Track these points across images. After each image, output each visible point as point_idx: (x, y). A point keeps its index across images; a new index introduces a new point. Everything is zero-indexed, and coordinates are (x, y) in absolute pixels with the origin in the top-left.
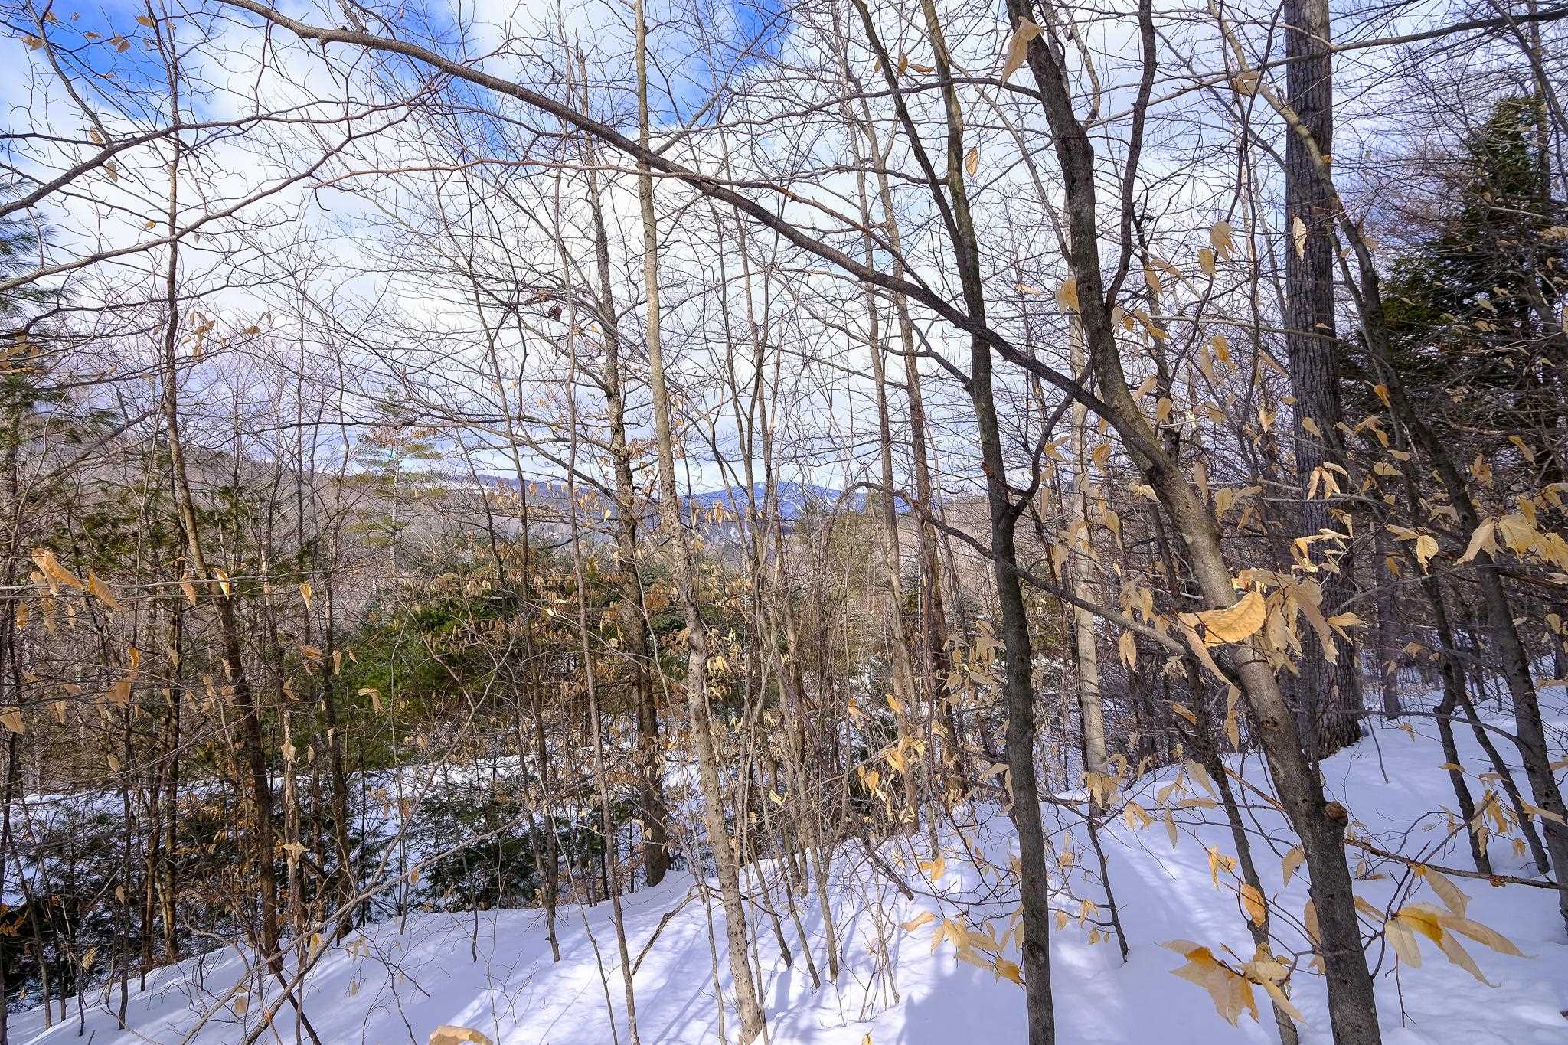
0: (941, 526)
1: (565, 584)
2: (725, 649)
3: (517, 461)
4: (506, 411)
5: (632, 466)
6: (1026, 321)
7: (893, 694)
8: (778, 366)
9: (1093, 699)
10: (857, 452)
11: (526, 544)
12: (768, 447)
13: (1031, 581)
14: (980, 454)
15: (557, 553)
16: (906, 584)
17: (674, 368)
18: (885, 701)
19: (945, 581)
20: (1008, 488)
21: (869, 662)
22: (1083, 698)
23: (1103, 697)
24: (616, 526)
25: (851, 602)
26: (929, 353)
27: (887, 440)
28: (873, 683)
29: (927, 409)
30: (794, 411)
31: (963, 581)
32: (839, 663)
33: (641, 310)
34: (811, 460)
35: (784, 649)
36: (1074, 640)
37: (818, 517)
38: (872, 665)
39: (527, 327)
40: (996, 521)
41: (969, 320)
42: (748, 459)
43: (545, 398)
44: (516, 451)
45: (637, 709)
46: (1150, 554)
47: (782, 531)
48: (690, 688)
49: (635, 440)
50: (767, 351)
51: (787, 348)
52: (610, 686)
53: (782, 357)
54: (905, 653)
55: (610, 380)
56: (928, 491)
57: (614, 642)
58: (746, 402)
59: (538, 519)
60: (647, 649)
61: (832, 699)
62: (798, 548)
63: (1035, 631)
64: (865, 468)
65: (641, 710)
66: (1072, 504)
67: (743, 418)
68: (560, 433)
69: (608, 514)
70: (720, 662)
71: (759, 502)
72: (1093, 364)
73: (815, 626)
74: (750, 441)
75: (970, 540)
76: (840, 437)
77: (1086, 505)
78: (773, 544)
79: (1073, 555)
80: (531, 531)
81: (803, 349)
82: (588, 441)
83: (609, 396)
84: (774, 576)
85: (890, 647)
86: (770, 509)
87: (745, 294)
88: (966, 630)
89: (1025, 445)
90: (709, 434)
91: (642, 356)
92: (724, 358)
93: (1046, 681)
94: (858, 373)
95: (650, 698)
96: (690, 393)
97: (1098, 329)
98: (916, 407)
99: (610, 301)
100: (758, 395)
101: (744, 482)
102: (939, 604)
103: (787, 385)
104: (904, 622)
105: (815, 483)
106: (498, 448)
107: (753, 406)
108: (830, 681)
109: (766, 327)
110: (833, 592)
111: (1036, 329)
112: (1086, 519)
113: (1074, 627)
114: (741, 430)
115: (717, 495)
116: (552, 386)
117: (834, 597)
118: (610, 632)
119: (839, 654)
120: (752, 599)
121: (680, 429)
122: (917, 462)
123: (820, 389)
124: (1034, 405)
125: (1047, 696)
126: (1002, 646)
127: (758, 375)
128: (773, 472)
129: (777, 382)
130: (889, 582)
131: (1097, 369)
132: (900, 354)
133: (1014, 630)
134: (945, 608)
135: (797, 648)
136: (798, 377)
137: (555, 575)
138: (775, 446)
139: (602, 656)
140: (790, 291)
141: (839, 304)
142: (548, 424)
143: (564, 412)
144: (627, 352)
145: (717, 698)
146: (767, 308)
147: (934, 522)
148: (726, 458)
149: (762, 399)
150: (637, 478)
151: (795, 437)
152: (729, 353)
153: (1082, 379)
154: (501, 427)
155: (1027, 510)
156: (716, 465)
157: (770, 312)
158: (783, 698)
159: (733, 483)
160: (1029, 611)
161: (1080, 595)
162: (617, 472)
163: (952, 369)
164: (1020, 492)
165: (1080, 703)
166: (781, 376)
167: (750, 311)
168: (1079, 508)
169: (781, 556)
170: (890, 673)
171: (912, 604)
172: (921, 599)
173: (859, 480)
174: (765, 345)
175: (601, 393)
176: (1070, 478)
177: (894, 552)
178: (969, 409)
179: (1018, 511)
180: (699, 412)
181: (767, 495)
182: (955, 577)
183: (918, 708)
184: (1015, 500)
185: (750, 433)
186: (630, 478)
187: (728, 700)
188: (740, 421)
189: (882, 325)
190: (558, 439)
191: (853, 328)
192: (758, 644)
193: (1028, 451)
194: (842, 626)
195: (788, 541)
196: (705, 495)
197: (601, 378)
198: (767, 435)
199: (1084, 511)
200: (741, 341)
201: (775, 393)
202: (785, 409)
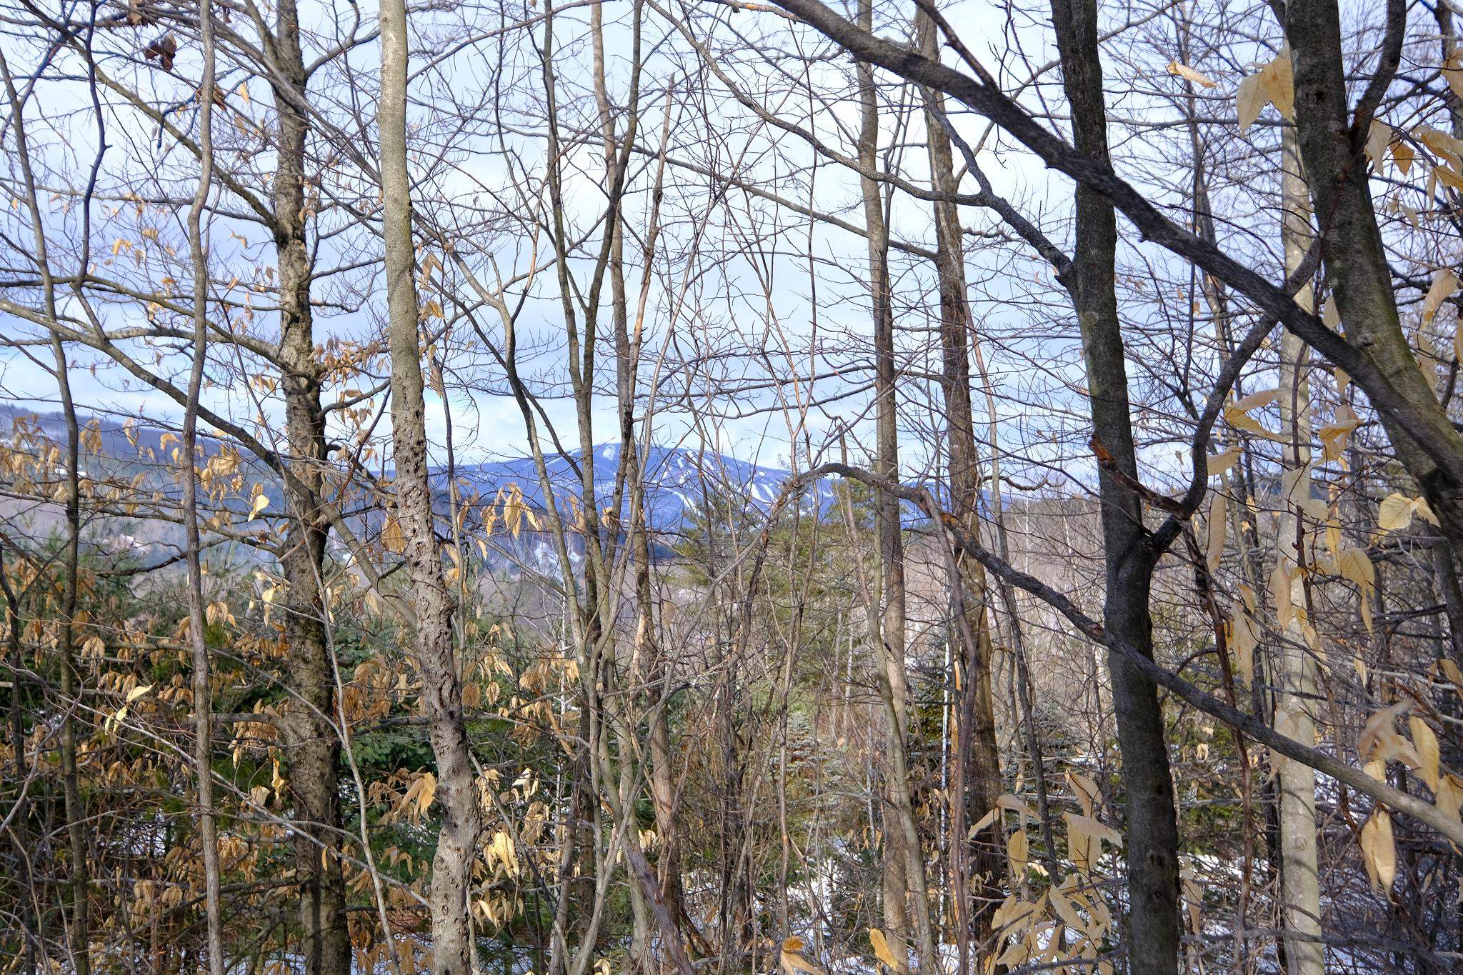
0: (999, 566)
1: (155, 657)
2: (517, 814)
3: (63, 377)
4: (43, 264)
5: (327, 399)
6: (1194, 132)
7: (881, 925)
8: (658, 197)
9: (1307, 948)
10: (823, 389)
11: (73, 565)
12: (627, 371)
13: (1183, 691)
14: (1084, 408)
15: (140, 588)
16: (917, 680)
17: (429, 190)
18: (866, 938)
19: (1001, 679)
20: (1142, 491)
21: (828, 852)
22: (1288, 947)
23: (1329, 944)
24: (280, 531)
25: (797, 717)
26: (985, 198)
27: (887, 373)
28: (837, 901)
29: (977, 310)
30: (689, 298)
31: (1040, 681)
32: (764, 851)
33: (364, 58)
34: (720, 405)
35: (646, 819)
36: (1274, 817)
37: (731, 528)
38: (838, 859)
39: (104, 80)
40: (1116, 563)
41: (1074, 154)
42: (584, 395)
43: (133, 238)
44: (62, 357)
45: (308, 946)
46: (1438, 639)
47: (653, 554)
48: (436, 904)
49: (333, 344)
50: (635, 161)
51: (678, 155)
52: (247, 892)
53: (667, 175)
54: (912, 837)
55: (284, 209)
56: (974, 481)
57: (259, 794)
58: (583, 272)
59: (103, 506)
60: (338, 811)
61: (747, 933)
62: (685, 594)
63: (1189, 797)
64: (841, 432)
65: (317, 949)
66: (1277, 525)
67: (575, 304)
68: (165, 317)
69: (262, 503)
70: (502, 845)
71: (605, 488)
72: (1322, 251)
73: (716, 769)
74: (589, 357)
75: (1058, 601)
76: (787, 354)
77: (1301, 532)
78: (629, 586)
79: (1273, 640)
80: (84, 533)
81: (714, 161)
82: (228, 338)
83: (281, 240)
84: (631, 656)
85: (878, 820)
86: (628, 508)
87: (590, 40)
88: (1045, 787)
89: (1183, 395)
90: (499, 337)
91: (359, 159)
92: (542, 173)
93: (1211, 905)
94: (829, 220)
95: (339, 922)
96: (461, 246)
97: (1335, 180)
98: (954, 302)
99: (293, 33)
100: (610, 259)
101: (572, 443)
102: (988, 731)
103: (677, 237)
104: (909, 764)
105: (726, 452)
106: (17, 344)
107: (598, 281)
108: (744, 893)
109: (632, 112)
110: (758, 697)
111: (1215, 147)
112: (1301, 563)
113: (1273, 789)
114: (573, 334)
115: (511, 469)
116: (150, 211)
117: (760, 704)
118: (256, 769)
119: (767, 831)
120: (582, 703)
121: (434, 324)
122: (953, 427)
123: (746, 249)
124: (1204, 308)
125: (1213, 940)
126: (1116, 838)
127: (613, 215)
128: (637, 428)
129: (655, 232)
130: (883, 678)
131: (1329, 262)
132: (924, 196)
133: (1146, 796)
134: (1002, 739)
135: (676, 820)
136: (699, 223)
137: (135, 637)
138: (646, 370)
139: (231, 823)
140: (691, 38)
141: (795, 67)
142: (138, 297)
143: (176, 271)
144: (326, 150)
145: (488, 924)
146: (638, 69)
147: (984, 558)
148: (534, 389)
149: (618, 265)
150: (335, 428)
151: (688, 353)
152: (553, 166)
153: (1297, 281)
154: (31, 298)
155: (1179, 543)
156: (513, 402)
157: (644, 80)
158: (640, 930)
159: (548, 448)
160: (1176, 749)
161: (1284, 726)
162: (291, 411)
163: (1031, 235)
164: (1166, 503)
165: (1282, 956)
166: (663, 220)
167: (600, 75)
168: (1289, 536)
169: (648, 614)
170: (876, 878)
171: (930, 727)
172: (950, 720)
173: (825, 459)
174: (629, 147)
175: (266, 234)
176: (1273, 468)
177: (893, 613)
178: (1064, 312)
179: (1161, 543)
180: (480, 290)
181: (622, 477)
182: (1024, 671)
183: (936, 957)
184: (1155, 520)
185: (591, 339)
186: (318, 425)
187: (513, 929)
188: (570, 313)
189: (886, 121)
190: (160, 331)
191: (825, 130)
192: (589, 807)
193: (1189, 406)
194: (775, 767)
195: (663, 579)
196: (482, 468)
197: (264, 200)
198: (627, 350)
199: (1299, 546)
200: (583, 136)
201: (649, 254)
202: (669, 291)
